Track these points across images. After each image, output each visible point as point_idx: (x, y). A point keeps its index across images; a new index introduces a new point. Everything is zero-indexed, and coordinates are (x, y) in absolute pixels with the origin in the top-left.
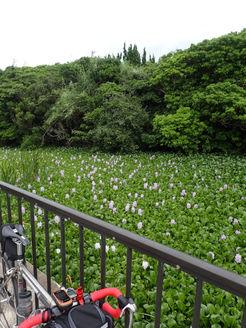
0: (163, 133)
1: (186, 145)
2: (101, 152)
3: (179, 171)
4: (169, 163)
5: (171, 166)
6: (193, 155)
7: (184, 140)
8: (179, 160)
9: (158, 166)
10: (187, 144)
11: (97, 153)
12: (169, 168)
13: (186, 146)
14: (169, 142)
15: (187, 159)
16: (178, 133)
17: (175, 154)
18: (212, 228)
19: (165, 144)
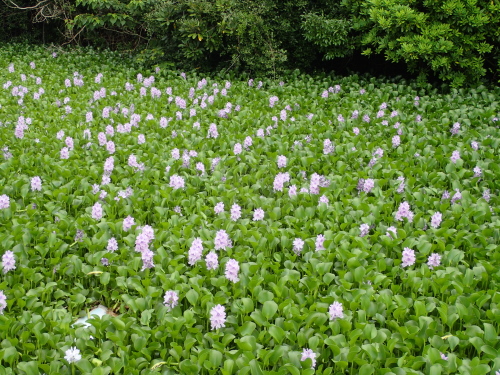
0: (372, 12)
1: (443, 54)
2: (171, 68)
3: (404, 141)
4: (381, 114)
5: (385, 123)
6: (466, 92)
7: (437, 39)
8: (416, 104)
9: (340, 119)
10: (448, 54)
11: (157, 69)
12: (377, 128)
13: (444, 61)
14: (391, 45)
15: (443, 104)
16: (422, 14)
17: (408, 84)
18: (472, 340)
19: (378, 51)
